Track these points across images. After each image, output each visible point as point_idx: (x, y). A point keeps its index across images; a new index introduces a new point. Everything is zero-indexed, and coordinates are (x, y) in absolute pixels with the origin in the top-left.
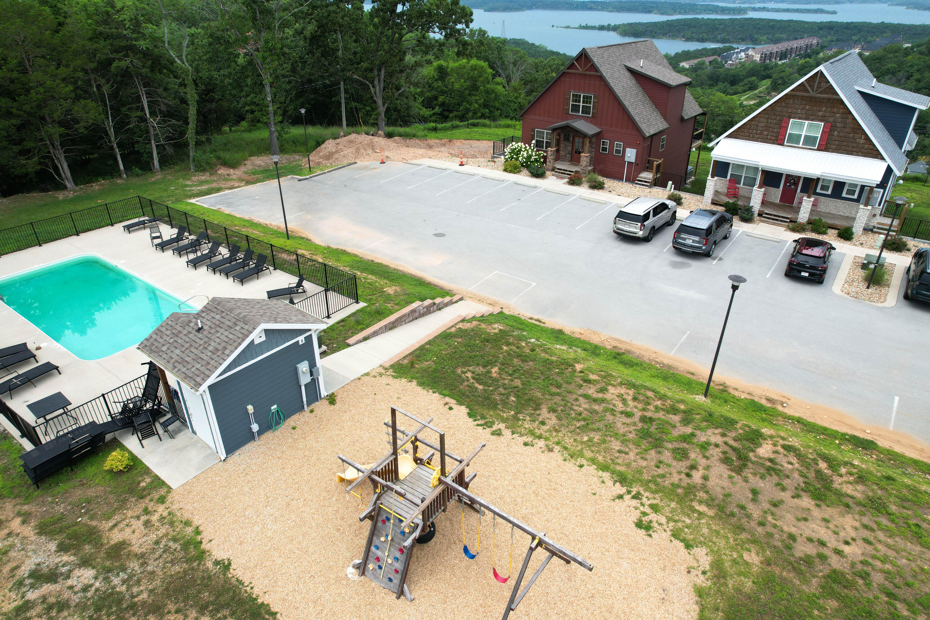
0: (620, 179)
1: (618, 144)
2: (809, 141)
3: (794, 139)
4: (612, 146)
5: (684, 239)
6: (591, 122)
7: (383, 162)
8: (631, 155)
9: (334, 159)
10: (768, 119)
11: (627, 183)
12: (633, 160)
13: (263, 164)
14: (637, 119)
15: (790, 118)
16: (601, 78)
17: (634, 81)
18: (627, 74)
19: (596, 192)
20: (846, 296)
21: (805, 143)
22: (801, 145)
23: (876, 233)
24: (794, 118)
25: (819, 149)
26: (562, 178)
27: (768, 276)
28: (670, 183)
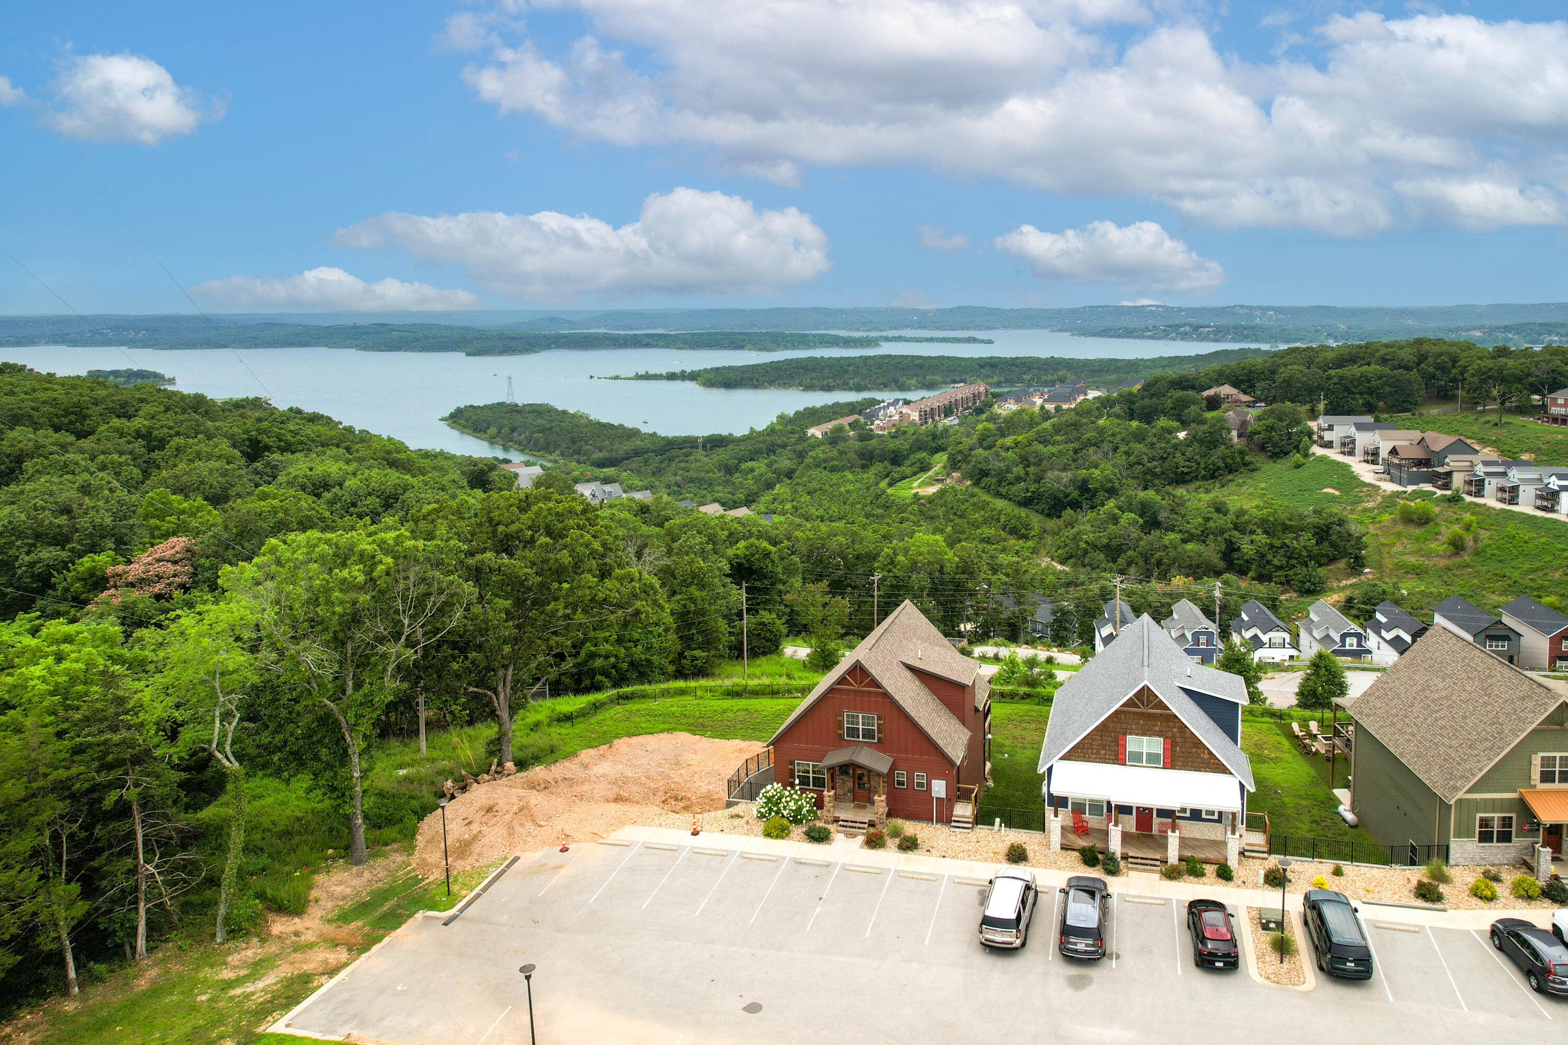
0: (929, 819)
1: (920, 777)
2: (1152, 759)
3: (1137, 757)
4: (910, 778)
5: (1075, 944)
6: (879, 750)
7: (564, 850)
8: (939, 788)
9: (475, 856)
10: (1102, 736)
11: (939, 826)
12: (943, 795)
13: (348, 891)
14: (940, 742)
15: (1125, 734)
16: (886, 695)
17: (917, 683)
18: (908, 674)
19: (910, 855)
20: (1267, 982)
21: (1148, 761)
22: (1144, 764)
23: (1249, 857)
24: (1130, 734)
25: (1164, 768)
26: (854, 836)
27: (1179, 973)
28: (998, 820)
